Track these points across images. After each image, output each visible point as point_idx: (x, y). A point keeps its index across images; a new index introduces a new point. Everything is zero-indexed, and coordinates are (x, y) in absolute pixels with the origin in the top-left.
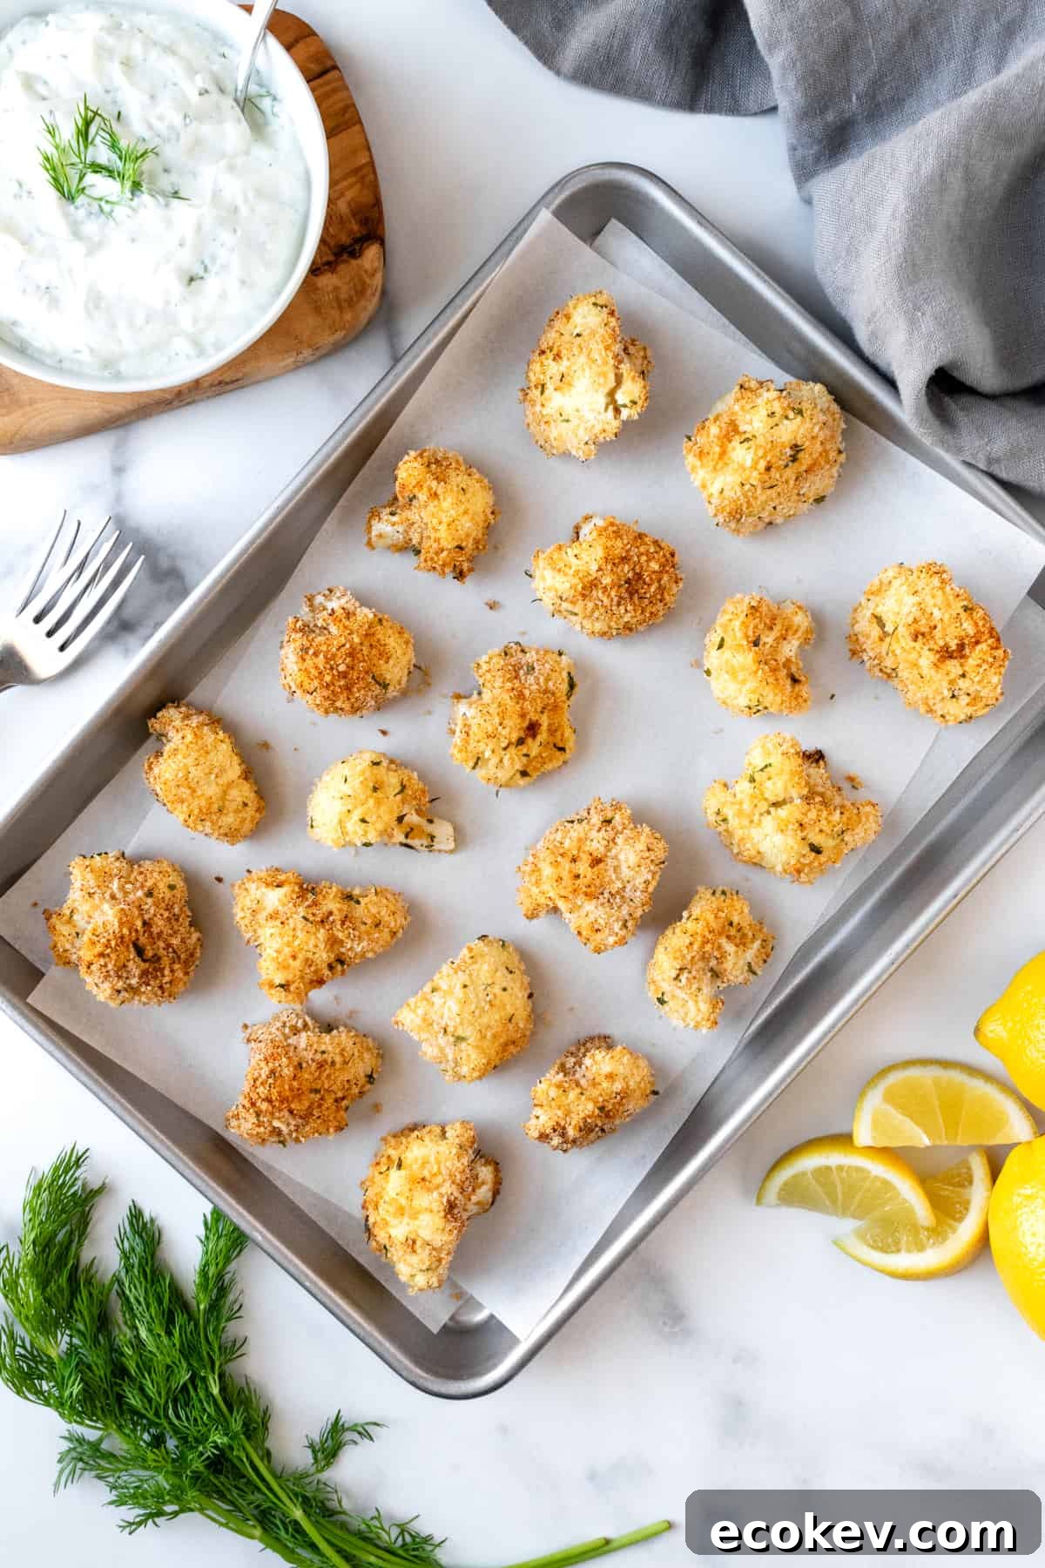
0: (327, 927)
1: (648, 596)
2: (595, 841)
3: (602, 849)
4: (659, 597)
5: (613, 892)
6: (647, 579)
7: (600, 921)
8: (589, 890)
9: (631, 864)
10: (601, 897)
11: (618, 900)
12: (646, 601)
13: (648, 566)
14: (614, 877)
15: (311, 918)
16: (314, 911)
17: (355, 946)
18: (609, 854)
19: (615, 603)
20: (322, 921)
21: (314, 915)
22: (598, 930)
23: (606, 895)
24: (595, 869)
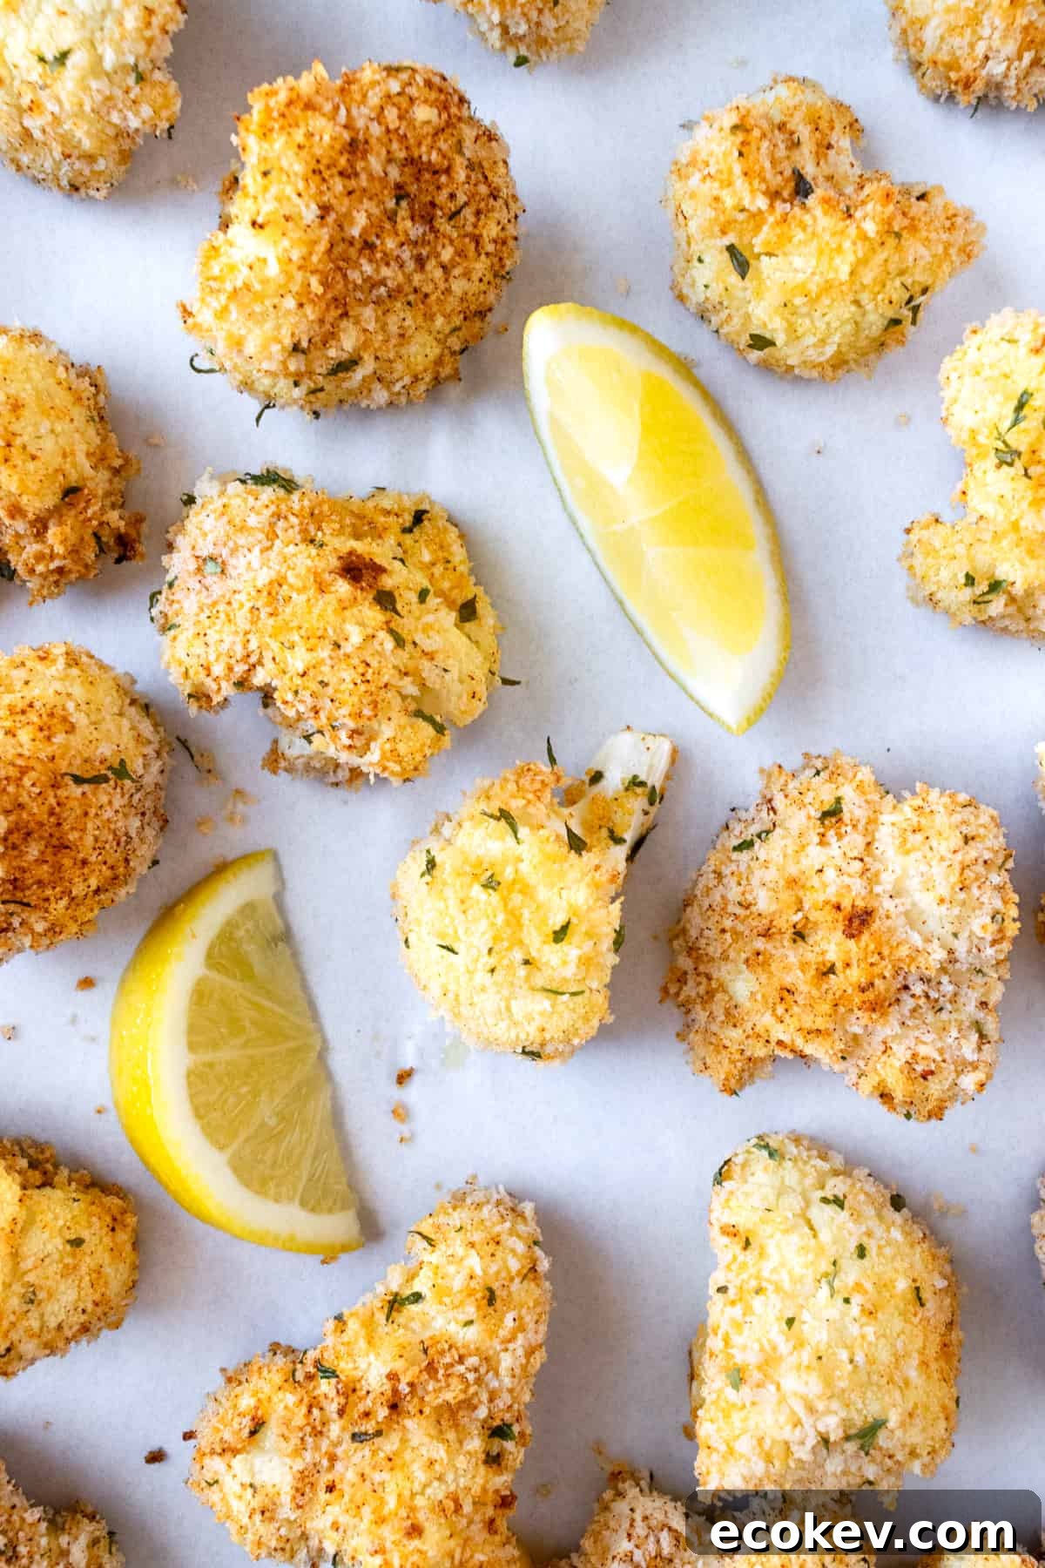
0: (413, 1411)
1: (462, 198)
2: (830, 874)
3: (858, 886)
4: (483, 189)
5: (932, 973)
6: (434, 156)
7: (923, 1050)
8: (870, 995)
9: (944, 891)
10: (905, 996)
11: (948, 988)
12: (468, 213)
13: (411, 123)
14: (917, 940)
15: (369, 1426)
16: (361, 1408)
17: (495, 1384)
18: (878, 889)
19: (411, 266)
20: (394, 1407)
21: (367, 1414)
22: (925, 1076)
23: (918, 989)
24: (865, 937)
